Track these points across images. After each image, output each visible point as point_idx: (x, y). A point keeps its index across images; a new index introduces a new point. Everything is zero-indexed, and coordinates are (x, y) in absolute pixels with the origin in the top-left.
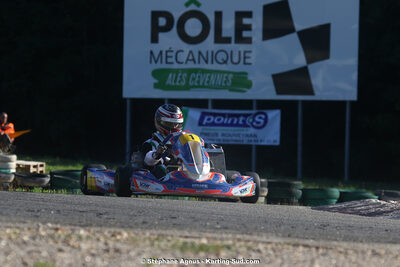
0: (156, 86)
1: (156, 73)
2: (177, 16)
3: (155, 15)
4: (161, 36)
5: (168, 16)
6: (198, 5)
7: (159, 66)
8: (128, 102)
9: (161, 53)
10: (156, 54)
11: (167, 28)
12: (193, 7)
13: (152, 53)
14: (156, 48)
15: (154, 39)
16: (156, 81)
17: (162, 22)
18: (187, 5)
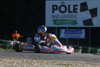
0: (54, 24)
1: (54, 21)
2: (59, 6)
3: (53, 6)
4: (55, 11)
6: (64, 3)
7: (54, 19)
9: (55, 15)
10: (54, 16)
11: (56, 9)
12: (63, 4)
13: (52, 15)
15: (53, 12)
16: (53, 22)
17: (55, 8)
18: (61, 3)
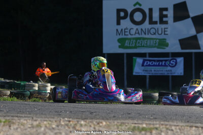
0: (120, 47)
1: (119, 40)
2: (129, 11)
4: (122, 21)
5: (125, 11)
6: (140, 5)
7: (121, 37)
8: (106, 55)
9: (122, 30)
10: (119, 31)
11: (125, 18)
12: (137, 6)
13: (117, 30)
14: (119, 28)
15: (118, 23)
16: (120, 44)
17: (122, 14)
18: (135, 5)
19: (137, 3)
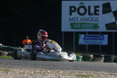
0: (71, 28)
2: (77, 7)
3: (71, 7)
4: (73, 13)
6: (83, 4)
7: (72, 22)
8: (63, 33)
9: (73, 18)
10: (71, 19)
12: (82, 5)
13: (70, 18)
14: (71, 17)
15: (71, 14)
16: (71, 26)
17: (73, 9)
18: (80, 4)
19: (82, 3)
